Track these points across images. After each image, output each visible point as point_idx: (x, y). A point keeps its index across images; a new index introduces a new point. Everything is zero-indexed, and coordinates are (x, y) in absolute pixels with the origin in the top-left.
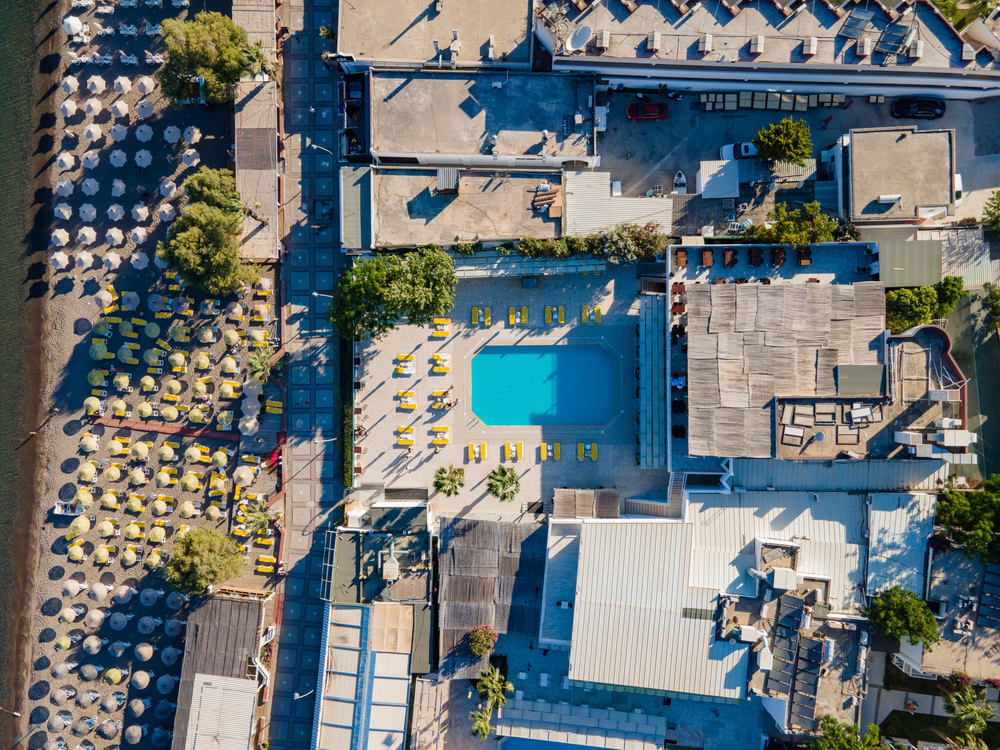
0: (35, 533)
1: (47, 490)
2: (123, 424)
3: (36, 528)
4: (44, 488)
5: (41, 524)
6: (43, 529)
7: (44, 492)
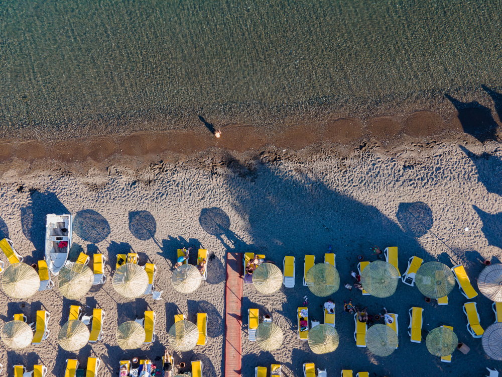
0: (11, 172)
1: (95, 188)
2: (232, 323)
3: (21, 174)
4: (99, 180)
5: (30, 182)
6: (21, 189)
7: (91, 180)
